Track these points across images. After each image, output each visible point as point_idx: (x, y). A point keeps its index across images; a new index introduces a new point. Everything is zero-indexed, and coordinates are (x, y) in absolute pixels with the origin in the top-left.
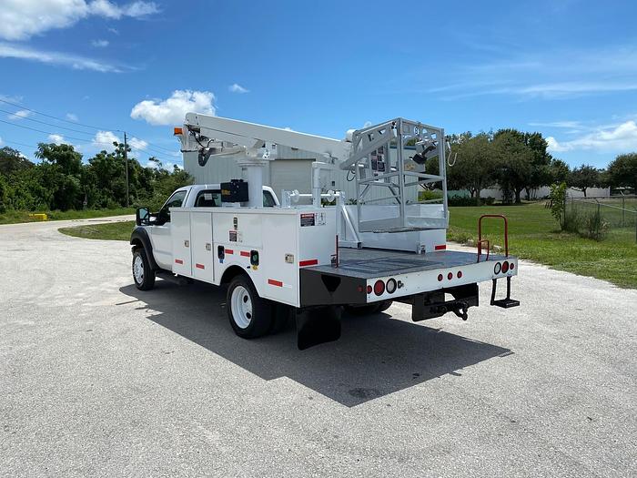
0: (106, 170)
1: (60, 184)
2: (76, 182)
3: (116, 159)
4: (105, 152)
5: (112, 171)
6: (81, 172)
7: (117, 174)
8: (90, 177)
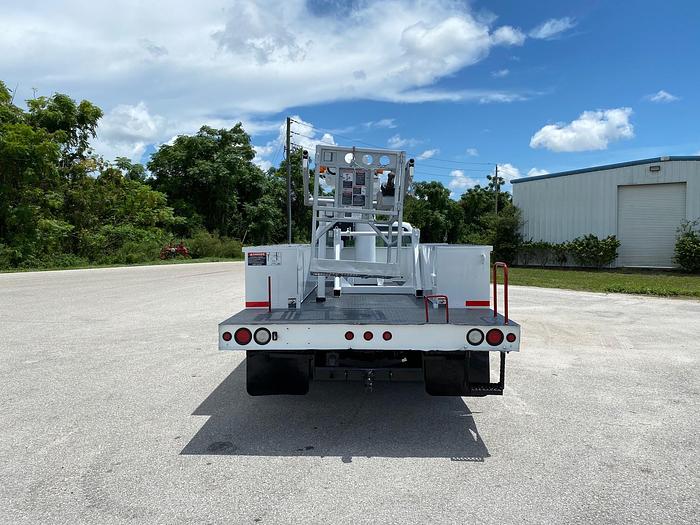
0: (476, 205)
1: (427, 220)
2: (442, 218)
3: (487, 194)
4: (478, 186)
5: (483, 205)
6: (448, 208)
7: (488, 209)
8: (457, 213)
